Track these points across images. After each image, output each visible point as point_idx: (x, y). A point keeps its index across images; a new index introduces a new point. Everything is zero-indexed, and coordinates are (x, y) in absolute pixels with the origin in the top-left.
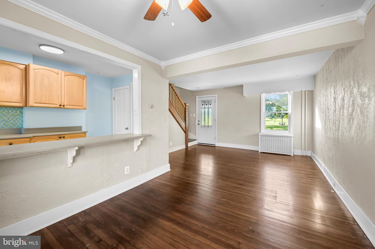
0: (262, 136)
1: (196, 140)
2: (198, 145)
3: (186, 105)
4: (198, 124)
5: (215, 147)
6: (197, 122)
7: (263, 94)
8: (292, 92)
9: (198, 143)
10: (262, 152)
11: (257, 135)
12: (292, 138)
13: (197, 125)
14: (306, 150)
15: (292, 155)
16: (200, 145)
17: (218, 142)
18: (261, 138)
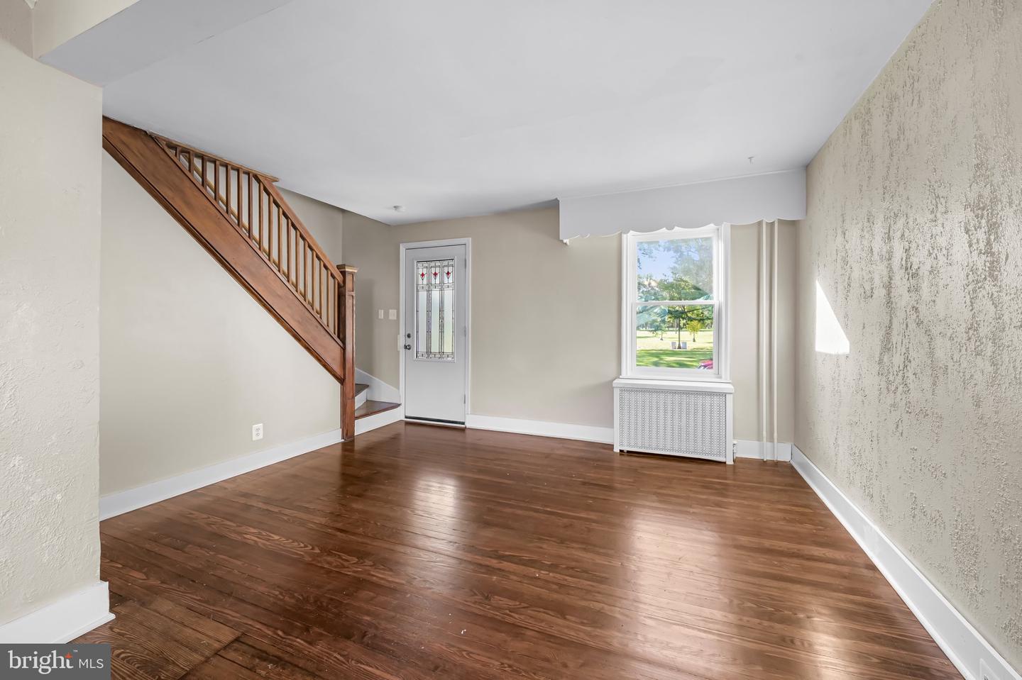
0: (624, 389)
1: (399, 405)
2: (407, 423)
3: (344, 273)
4: (407, 347)
5: (463, 430)
6: (402, 341)
7: (629, 234)
8: (725, 228)
9: (406, 417)
10: (626, 449)
11: (609, 386)
12: (729, 398)
13: (402, 351)
14: (776, 441)
15: (730, 462)
16: (412, 423)
17: (474, 412)
18: (621, 399)
